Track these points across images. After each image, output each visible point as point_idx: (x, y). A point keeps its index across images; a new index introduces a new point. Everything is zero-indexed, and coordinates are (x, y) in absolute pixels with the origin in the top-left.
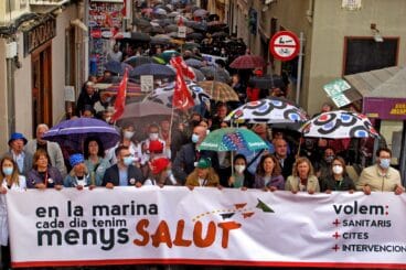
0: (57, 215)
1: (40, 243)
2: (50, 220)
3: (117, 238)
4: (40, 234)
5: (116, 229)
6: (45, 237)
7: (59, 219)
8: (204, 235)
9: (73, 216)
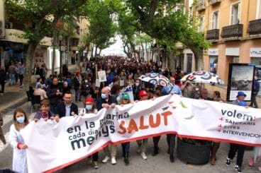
0: (80, 130)
1: (74, 149)
2: (76, 133)
3: (110, 131)
4: (73, 143)
5: (109, 126)
6: (76, 144)
7: (82, 132)
8: (155, 121)
9: (90, 128)
